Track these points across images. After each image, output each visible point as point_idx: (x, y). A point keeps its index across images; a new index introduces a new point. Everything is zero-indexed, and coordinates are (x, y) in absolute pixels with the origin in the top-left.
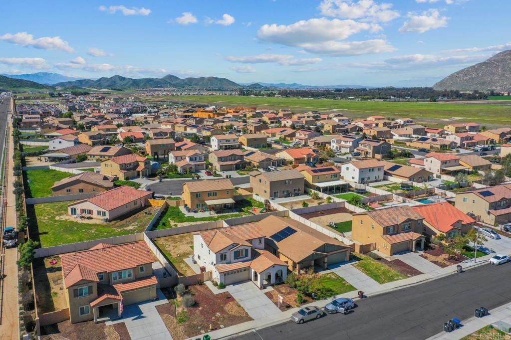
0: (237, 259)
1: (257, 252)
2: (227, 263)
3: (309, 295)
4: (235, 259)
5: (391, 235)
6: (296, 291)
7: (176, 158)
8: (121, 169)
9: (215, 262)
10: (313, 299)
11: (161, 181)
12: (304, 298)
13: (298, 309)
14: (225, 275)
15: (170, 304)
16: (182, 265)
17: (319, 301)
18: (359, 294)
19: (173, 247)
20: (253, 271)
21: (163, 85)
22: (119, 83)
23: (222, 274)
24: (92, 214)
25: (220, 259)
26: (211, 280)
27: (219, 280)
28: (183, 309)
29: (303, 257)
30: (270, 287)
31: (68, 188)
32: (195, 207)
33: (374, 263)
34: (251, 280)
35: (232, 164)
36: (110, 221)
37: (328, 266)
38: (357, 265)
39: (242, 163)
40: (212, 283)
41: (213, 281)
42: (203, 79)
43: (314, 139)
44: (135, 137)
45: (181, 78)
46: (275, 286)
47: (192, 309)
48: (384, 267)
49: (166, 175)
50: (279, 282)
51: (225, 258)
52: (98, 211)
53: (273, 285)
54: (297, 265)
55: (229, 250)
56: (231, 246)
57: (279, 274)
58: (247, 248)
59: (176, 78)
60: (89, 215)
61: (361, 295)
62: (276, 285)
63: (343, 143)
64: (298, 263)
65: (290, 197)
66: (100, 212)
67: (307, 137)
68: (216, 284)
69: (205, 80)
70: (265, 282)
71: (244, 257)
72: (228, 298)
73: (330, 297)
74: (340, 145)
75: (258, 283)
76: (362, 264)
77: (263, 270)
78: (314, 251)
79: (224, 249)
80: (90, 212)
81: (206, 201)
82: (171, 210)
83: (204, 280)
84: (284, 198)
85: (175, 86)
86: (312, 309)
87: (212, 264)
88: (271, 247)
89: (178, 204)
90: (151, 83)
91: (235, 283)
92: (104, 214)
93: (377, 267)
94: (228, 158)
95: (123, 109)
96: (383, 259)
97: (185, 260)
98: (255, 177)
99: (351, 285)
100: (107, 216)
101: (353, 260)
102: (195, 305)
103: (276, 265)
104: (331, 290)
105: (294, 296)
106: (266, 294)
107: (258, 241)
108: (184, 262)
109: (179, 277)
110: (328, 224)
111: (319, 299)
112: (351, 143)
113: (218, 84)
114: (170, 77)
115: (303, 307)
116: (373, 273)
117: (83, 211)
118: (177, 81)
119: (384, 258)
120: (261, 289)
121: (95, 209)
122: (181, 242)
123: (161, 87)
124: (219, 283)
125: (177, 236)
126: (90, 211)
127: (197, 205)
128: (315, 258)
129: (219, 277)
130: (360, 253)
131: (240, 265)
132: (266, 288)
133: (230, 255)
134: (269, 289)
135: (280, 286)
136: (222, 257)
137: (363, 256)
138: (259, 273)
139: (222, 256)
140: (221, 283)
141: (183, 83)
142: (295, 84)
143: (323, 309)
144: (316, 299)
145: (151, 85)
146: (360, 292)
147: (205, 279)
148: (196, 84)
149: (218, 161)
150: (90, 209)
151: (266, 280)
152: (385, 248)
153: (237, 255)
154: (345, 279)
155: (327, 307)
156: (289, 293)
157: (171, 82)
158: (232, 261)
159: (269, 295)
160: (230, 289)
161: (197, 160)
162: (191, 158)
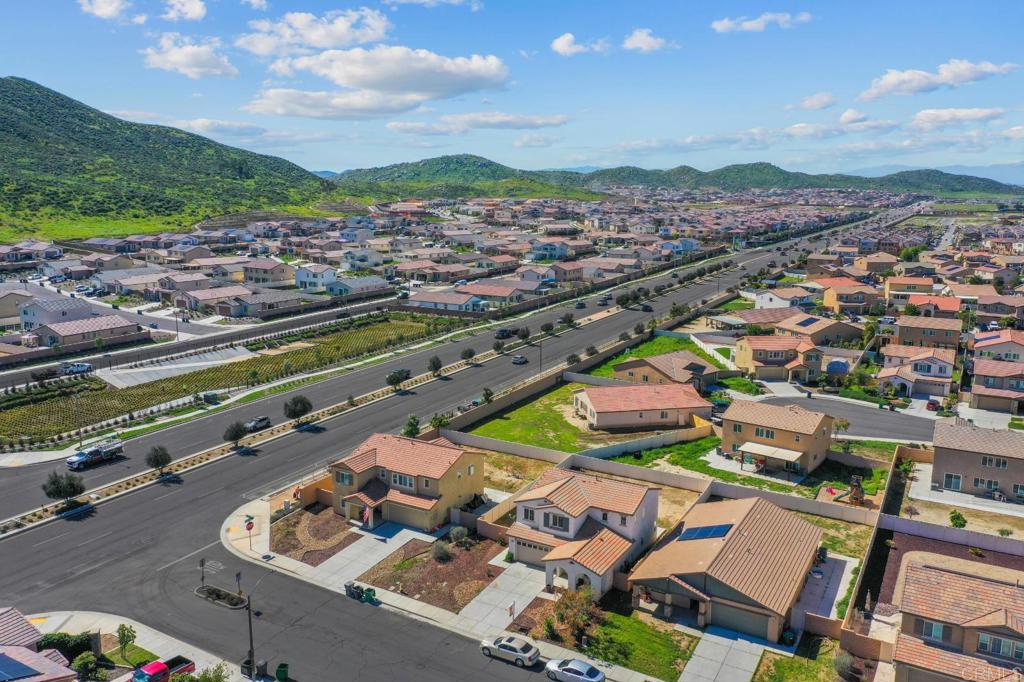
0: (550, 528)
2: (533, 528)
4: (545, 525)
8: (755, 358)
14: (518, 543)
15: (429, 545)
23: (512, 538)
25: (523, 515)
28: (426, 557)
31: (631, 370)
32: (730, 448)
49: (839, 389)
58: (565, 515)
78: (672, 574)
81: (747, 443)
94: (1006, 383)
99: (680, 672)
100: (595, 421)
106: (538, 599)
107: (619, 518)
109: (479, 519)
121: (589, 404)
127: (734, 446)
132: (552, 593)
133: (538, 516)
136: (527, 514)
137: (829, 655)
139: (526, 511)
149: (977, 383)
153: (551, 522)
154: (694, 658)
158: (541, 528)
159: (537, 603)
160: (513, 568)
161: (932, 373)
162: (916, 365)
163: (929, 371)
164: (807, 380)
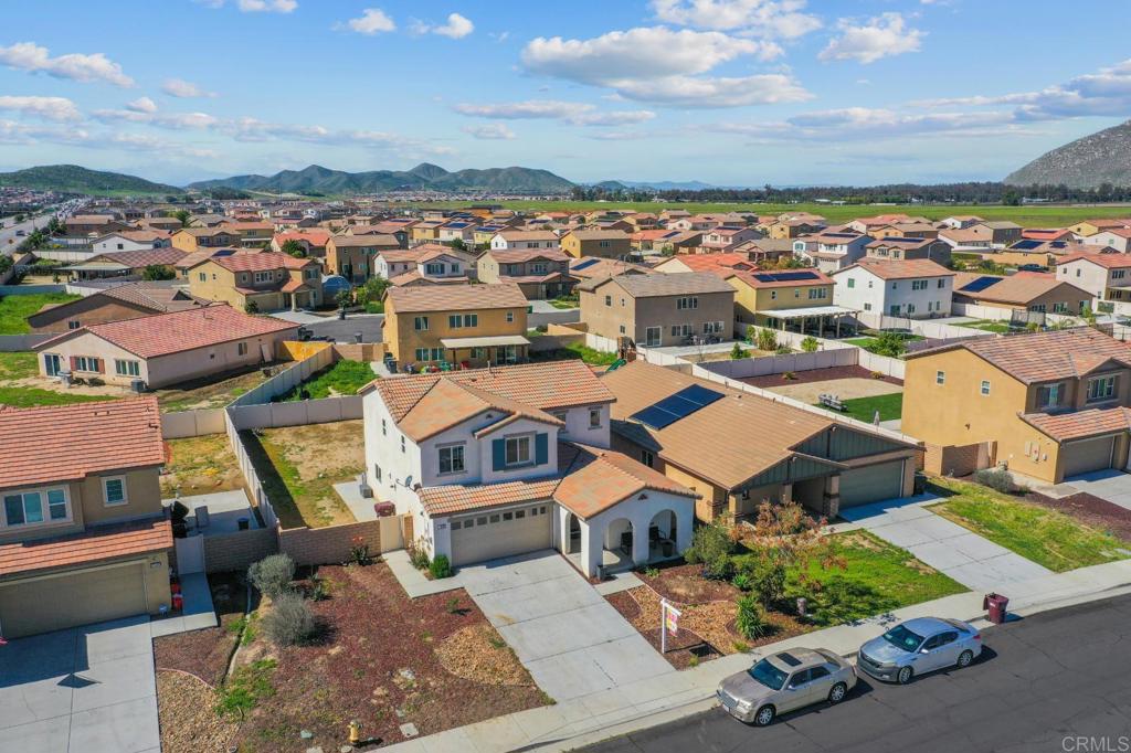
0: (506, 469)
1: (581, 450)
2: (467, 485)
3: (787, 607)
4: (496, 468)
5: (1053, 413)
6: (730, 590)
7: (392, 266)
8: (239, 284)
9: (417, 479)
10: (803, 621)
11: (343, 318)
12: (766, 617)
13: (744, 662)
14: (455, 526)
15: (217, 632)
16: (325, 502)
17: (829, 630)
18: (986, 606)
19: (314, 452)
20: (564, 513)
21: (411, 186)
22: (319, 181)
23: (444, 520)
24: (104, 373)
25: (436, 469)
26: (407, 549)
27: (432, 547)
28: (264, 652)
29: (752, 471)
30: (630, 574)
31: (73, 319)
32: (412, 356)
33: (1006, 504)
34: (558, 551)
35: (538, 283)
36: (150, 390)
37: (841, 508)
38: (941, 507)
39: (564, 280)
40: (409, 559)
41: (413, 552)
42: (496, 172)
43: (747, 246)
44: (310, 245)
45: (450, 171)
46: (649, 572)
47: (298, 650)
48: (1049, 518)
49: (363, 307)
50: (660, 558)
51: (459, 465)
52: (118, 362)
53: (639, 570)
54: (732, 500)
55: (473, 432)
56: (483, 420)
57: (665, 532)
58: (541, 429)
59: (441, 171)
60: (94, 374)
61: (997, 607)
62: (652, 566)
63: (823, 250)
64: (735, 491)
65: (692, 344)
66: (124, 363)
67: (730, 243)
68: (420, 562)
69: (500, 176)
70: (609, 559)
71: (531, 465)
72: (463, 611)
73: (871, 614)
74: (816, 254)
75: (584, 559)
76: (959, 505)
77: (601, 507)
78: (790, 449)
79: (454, 425)
80: (97, 364)
81: (443, 341)
82: (343, 368)
83: (383, 548)
84: (675, 348)
85: (436, 187)
86: (809, 662)
87: (408, 484)
88: (634, 442)
89: (368, 355)
90: (386, 180)
91: (493, 561)
92: (135, 368)
93: (1020, 515)
94: (528, 267)
95: (309, 211)
96: (1031, 493)
97: (337, 487)
98: (593, 291)
99: (938, 573)
100: (144, 376)
101: (926, 494)
102: (320, 634)
103: (650, 488)
104: (866, 592)
105: (726, 607)
106: (613, 599)
107: (585, 415)
108: (332, 494)
109: (280, 530)
110: (818, 402)
111: (824, 623)
112: (845, 247)
113: (530, 183)
114: (428, 168)
115: (769, 651)
116: (1011, 535)
117: (78, 362)
118: (442, 178)
119: (1033, 489)
120: (592, 580)
121: (109, 354)
122: (344, 439)
123: (408, 189)
124: (431, 557)
125: (334, 426)
126: (96, 361)
127: (418, 352)
128: (799, 474)
129: (432, 535)
130: (944, 473)
131: (514, 491)
132: (613, 578)
133: (478, 454)
134: (627, 582)
135: (666, 572)
136: (447, 460)
137: (958, 484)
138: (587, 519)
139: (444, 453)
140: (437, 558)
141: (453, 181)
142: (696, 182)
143: (853, 662)
144: (813, 623)
145: (386, 186)
146: (994, 596)
147: (384, 544)
148: (483, 183)
149: (501, 273)
150: (96, 356)
151: (614, 551)
152: (1035, 456)
153: (506, 455)
154: (911, 551)
155: (871, 655)
156: (704, 599)
157: (428, 179)
158: (485, 478)
159: (625, 605)
160: (472, 580)
161: (446, 274)
162: (429, 266)
163: (443, 272)
164: (312, 304)
